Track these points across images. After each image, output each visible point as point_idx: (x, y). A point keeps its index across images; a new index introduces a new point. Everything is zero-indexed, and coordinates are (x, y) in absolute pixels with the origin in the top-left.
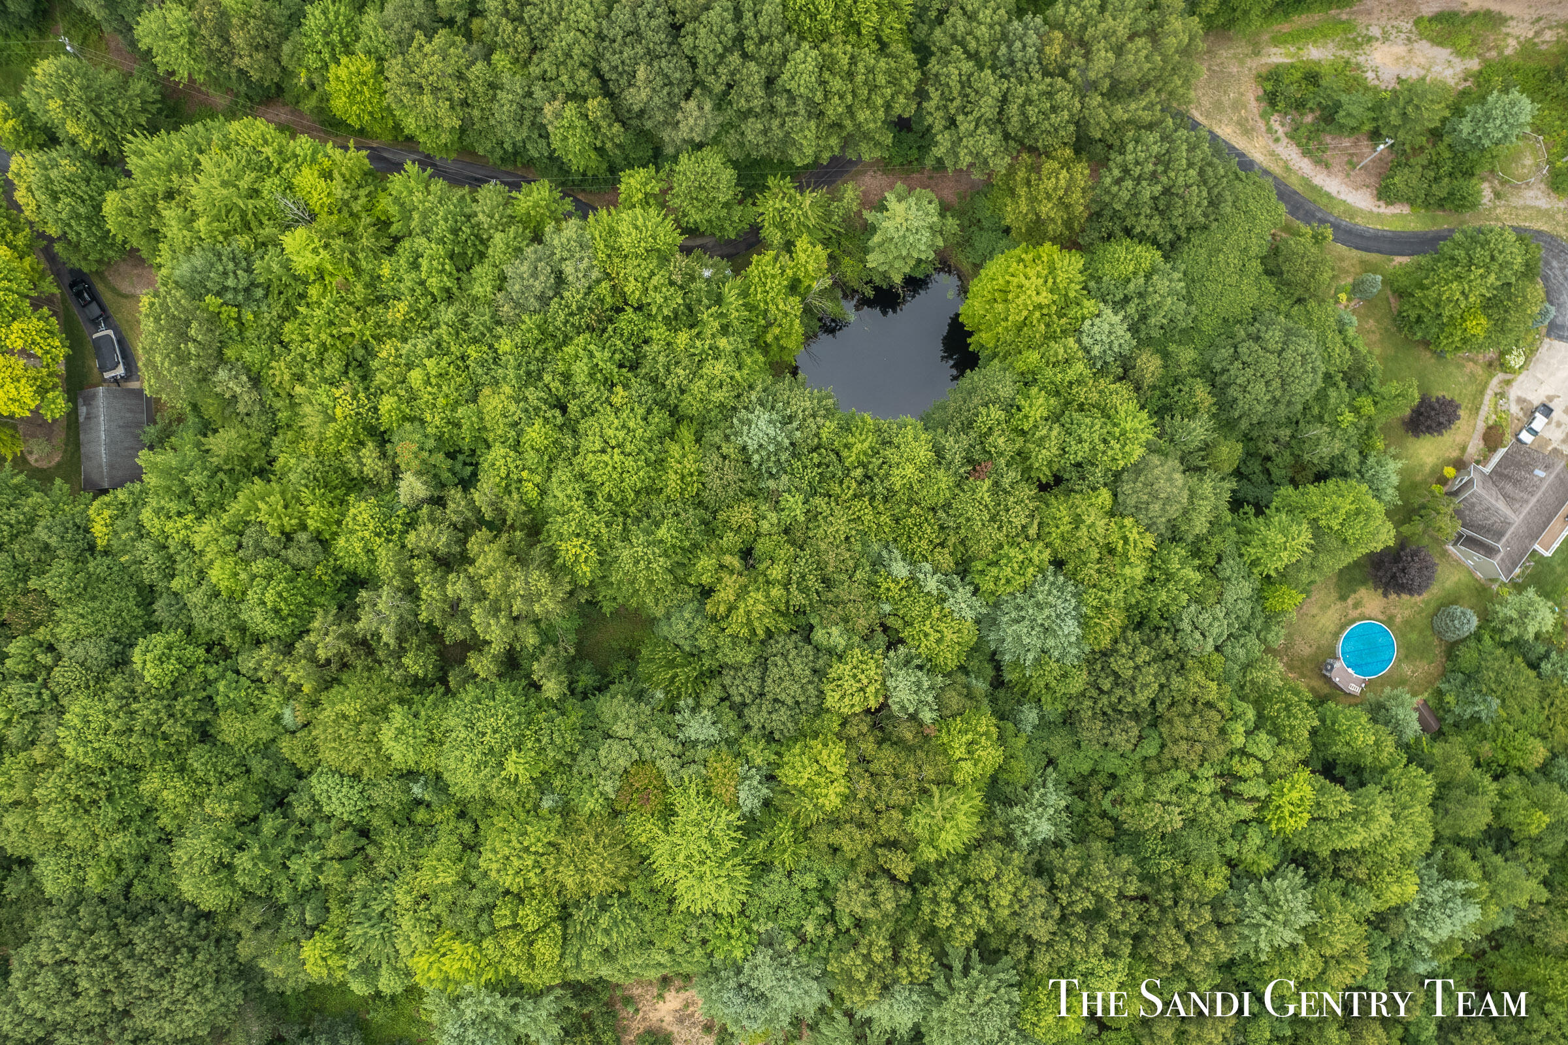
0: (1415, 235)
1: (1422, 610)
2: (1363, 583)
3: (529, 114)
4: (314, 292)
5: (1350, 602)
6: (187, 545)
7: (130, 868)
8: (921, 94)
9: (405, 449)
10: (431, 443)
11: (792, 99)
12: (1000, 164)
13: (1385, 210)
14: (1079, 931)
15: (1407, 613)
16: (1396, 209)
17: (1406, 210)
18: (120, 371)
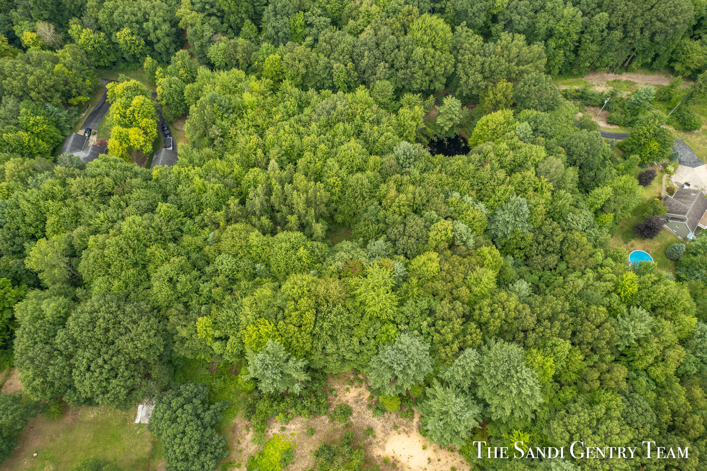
0: (623, 134)
1: (660, 250)
2: (633, 238)
3: (328, 68)
4: (249, 111)
5: (629, 244)
6: (187, 177)
7: (131, 286)
8: (455, 66)
9: (274, 152)
10: (283, 152)
11: (414, 62)
12: (483, 84)
13: (609, 126)
14: (547, 323)
15: (654, 250)
16: (614, 127)
17: (618, 127)
18: (171, 148)
